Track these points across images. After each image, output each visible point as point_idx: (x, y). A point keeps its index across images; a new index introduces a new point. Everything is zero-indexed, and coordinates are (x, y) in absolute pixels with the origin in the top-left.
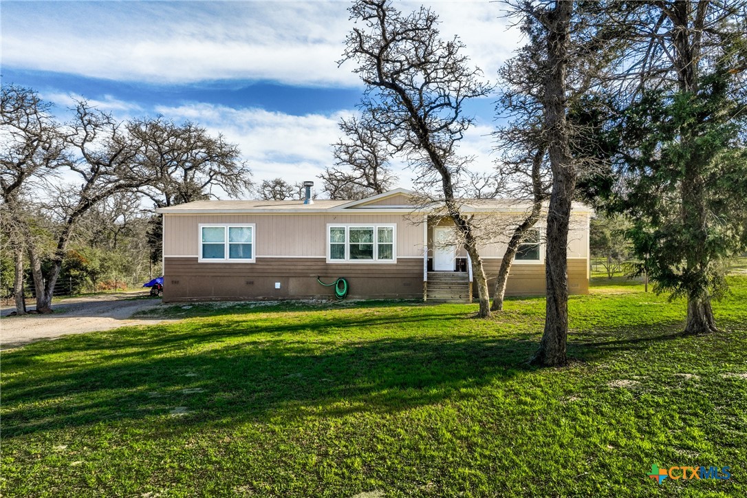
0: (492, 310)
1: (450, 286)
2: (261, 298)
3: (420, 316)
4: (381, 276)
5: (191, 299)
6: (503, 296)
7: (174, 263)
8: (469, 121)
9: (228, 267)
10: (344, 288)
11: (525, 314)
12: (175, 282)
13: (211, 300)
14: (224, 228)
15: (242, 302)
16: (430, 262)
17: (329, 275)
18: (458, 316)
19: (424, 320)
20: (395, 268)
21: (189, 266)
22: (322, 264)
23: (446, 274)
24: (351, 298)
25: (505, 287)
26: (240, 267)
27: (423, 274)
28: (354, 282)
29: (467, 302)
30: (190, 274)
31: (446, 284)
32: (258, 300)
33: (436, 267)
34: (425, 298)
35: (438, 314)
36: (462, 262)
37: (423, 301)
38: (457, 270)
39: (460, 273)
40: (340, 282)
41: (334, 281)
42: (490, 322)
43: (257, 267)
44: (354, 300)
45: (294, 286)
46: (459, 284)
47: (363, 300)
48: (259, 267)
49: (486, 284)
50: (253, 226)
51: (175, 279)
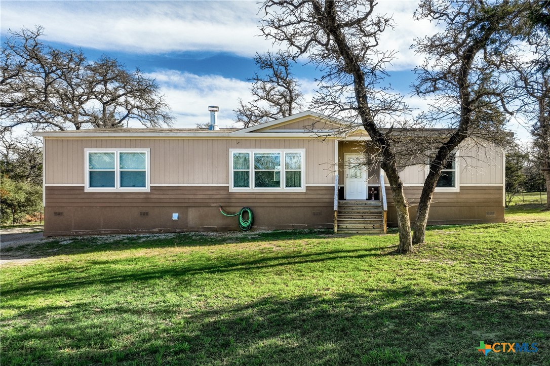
0: (414, 243)
1: (362, 215)
2: (157, 230)
3: (327, 253)
4: (289, 205)
5: (76, 232)
6: (425, 226)
7: (56, 192)
8: (386, 21)
9: (119, 196)
10: (248, 218)
11: (453, 248)
12: (59, 214)
13: (100, 234)
14: (113, 153)
15: (135, 236)
16: (341, 191)
17: (232, 204)
18: (373, 252)
19: (330, 259)
20: (303, 196)
21: (74, 196)
22: (225, 192)
23: (358, 203)
24: (256, 229)
25: (427, 216)
26: (132, 196)
27: (333, 203)
28: (259, 212)
29: (381, 232)
30: (75, 205)
31: (359, 213)
32: (153, 233)
33: (348, 196)
34: (336, 229)
35: (348, 249)
36: (375, 190)
37: (333, 232)
38: (370, 198)
39: (373, 202)
40: (244, 212)
41: (238, 210)
42: (413, 260)
43: (152, 196)
44: (260, 231)
45: (193, 216)
46: (372, 213)
47: (270, 232)
48: (155, 196)
49: (408, 213)
50: (147, 151)
51: (58, 211)
